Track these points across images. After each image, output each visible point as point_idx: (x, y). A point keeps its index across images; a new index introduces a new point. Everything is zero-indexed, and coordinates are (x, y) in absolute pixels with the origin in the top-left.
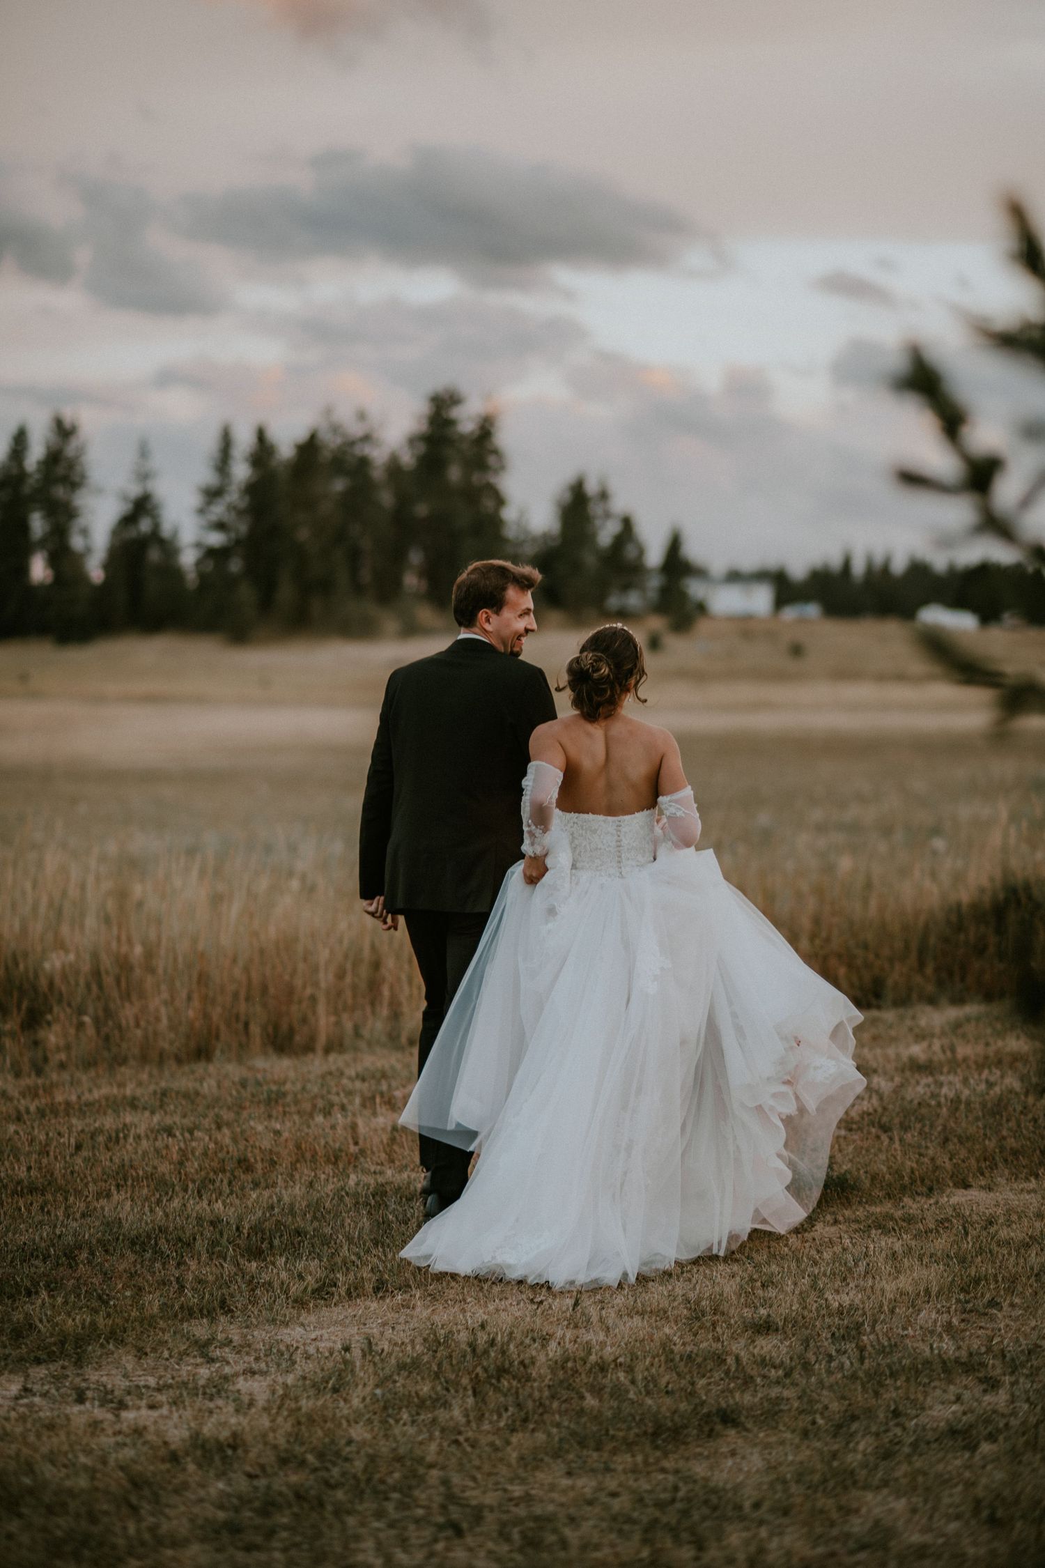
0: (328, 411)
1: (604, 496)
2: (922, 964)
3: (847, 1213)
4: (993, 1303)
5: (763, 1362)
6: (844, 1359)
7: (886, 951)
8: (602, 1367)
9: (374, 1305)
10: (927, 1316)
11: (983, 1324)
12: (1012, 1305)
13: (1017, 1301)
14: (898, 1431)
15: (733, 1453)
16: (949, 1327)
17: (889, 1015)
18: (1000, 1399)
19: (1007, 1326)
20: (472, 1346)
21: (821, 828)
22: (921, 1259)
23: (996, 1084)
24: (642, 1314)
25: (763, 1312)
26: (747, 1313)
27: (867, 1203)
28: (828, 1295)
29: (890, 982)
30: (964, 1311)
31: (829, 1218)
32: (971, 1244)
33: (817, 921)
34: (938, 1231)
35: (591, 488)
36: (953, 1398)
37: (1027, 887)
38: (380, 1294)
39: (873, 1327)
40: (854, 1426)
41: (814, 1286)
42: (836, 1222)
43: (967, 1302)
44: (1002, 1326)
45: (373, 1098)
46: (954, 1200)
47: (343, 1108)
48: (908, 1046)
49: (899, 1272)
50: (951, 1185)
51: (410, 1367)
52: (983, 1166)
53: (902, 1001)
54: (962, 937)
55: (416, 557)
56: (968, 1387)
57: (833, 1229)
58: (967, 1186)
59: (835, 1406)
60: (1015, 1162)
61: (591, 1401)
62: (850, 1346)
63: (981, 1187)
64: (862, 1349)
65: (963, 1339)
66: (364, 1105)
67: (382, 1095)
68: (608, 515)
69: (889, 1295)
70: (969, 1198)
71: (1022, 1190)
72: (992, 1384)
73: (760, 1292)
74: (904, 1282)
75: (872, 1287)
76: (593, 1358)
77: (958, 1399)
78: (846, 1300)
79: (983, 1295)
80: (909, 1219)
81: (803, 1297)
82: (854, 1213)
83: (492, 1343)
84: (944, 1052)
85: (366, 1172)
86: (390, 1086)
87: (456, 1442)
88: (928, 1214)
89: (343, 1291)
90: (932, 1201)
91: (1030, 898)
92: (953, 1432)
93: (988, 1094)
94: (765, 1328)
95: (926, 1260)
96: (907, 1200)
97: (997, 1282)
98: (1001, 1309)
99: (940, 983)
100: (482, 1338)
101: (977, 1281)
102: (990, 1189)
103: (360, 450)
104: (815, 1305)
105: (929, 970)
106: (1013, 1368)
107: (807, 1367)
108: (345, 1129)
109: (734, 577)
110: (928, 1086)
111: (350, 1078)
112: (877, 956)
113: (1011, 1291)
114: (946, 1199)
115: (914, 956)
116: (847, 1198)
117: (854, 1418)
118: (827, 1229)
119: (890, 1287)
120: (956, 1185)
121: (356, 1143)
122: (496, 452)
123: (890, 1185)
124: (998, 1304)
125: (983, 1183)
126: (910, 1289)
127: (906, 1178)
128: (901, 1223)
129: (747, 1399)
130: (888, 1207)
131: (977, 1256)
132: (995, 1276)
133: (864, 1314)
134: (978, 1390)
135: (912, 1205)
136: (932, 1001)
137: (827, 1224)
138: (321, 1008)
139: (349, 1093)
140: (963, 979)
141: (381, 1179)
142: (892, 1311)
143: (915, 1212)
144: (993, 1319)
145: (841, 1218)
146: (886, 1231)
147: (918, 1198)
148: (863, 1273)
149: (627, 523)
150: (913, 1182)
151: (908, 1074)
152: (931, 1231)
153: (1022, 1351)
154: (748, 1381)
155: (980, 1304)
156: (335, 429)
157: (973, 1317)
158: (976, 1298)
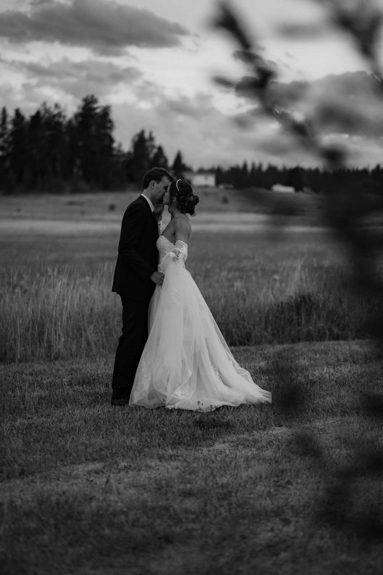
0: (44, 104)
1: (151, 139)
2: (266, 327)
3: (229, 438)
4: (289, 482)
5: (186, 511)
6: (222, 510)
7: (251, 322)
8: (114, 514)
9: (18, 482)
10: (260, 488)
11: (284, 492)
12: (297, 483)
13: (299, 481)
14: (244, 546)
15: (169, 557)
16: (269, 494)
17: (252, 349)
18: (290, 529)
19: (295, 493)
20: (58, 503)
21: (230, 270)
22: (259, 460)
23: (294, 380)
24: (135, 487)
25: (189, 486)
26: (182, 486)
27: (237, 433)
28: (218, 478)
29: (253, 335)
30: (276, 486)
31: (221, 440)
32: (280, 454)
33: (224, 309)
34: (267, 447)
35: (147, 135)
36: (269, 529)
37: (309, 296)
38: (22, 476)
39: (236, 493)
40: (225, 543)
41: (212, 474)
42: (224, 442)
43: (278, 482)
44: (292, 493)
45: (34, 384)
46: (274, 432)
47: (21, 388)
48: (259, 362)
49: (249, 467)
50: (274, 425)
51: (28, 514)
52: (288, 417)
53: (258, 343)
54: (283, 316)
55: (78, 161)
56: (277, 523)
57: (223, 445)
58: (280, 426)
59: (217, 533)
60: (301, 415)
61: (107, 532)
62: (225, 503)
63: (287, 426)
64: (230, 504)
65: (275, 499)
66: (29, 386)
67: (38, 382)
68: (153, 147)
69: (244, 479)
70: (281, 431)
71: (304, 428)
72: (287, 522)
73: (187, 477)
74: (251, 472)
75: (237, 474)
76: (111, 509)
77: (272, 530)
78: (225, 480)
79: (285, 478)
80: (255, 441)
81: (206, 479)
82: (232, 438)
83: (67, 502)
84: (274, 365)
85: (24, 418)
86: (41, 378)
87: (44, 552)
88: (263, 439)
89: (5, 475)
90: (265, 433)
91: (310, 300)
92: (269, 546)
93: (291, 384)
94: (188, 494)
95: (261, 461)
96: (255, 432)
97: (291, 472)
98: (292, 485)
99: (274, 335)
100: (62, 500)
101: (282, 471)
102: (290, 427)
103: (56, 119)
104: (211, 483)
105: (269, 330)
106: (296, 514)
107: (206, 514)
108: (20, 398)
109: (201, 171)
110: (266, 380)
111: (26, 375)
112: (248, 324)
113: (297, 476)
114: (271, 432)
115: (263, 323)
116: (229, 431)
117: (224, 539)
118: (220, 445)
119: (244, 475)
120: (276, 425)
121: (24, 404)
122: (110, 121)
123: (248, 426)
124: (291, 482)
125: (287, 424)
126: (253, 476)
127: (255, 422)
128: (251, 443)
129: (177, 529)
130: (246, 436)
131: (283, 459)
132: (291, 469)
133: (233, 487)
134: (280, 526)
135: (257, 435)
136: (270, 342)
137: (220, 443)
138: (18, 343)
139: (24, 382)
140: (283, 333)
141: (30, 421)
142: (245, 486)
143: (258, 438)
144: (289, 489)
145: (226, 440)
146: (245, 447)
147: (259, 432)
148: (233, 467)
149: (160, 149)
150: (258, 424)
151: (258, 375)
152: (264, 447)
153: (301, 506)
154: (179, 521)
155: (283, 482)
156: (47, 111)
157: (280, 489)
158: (282, 479)
